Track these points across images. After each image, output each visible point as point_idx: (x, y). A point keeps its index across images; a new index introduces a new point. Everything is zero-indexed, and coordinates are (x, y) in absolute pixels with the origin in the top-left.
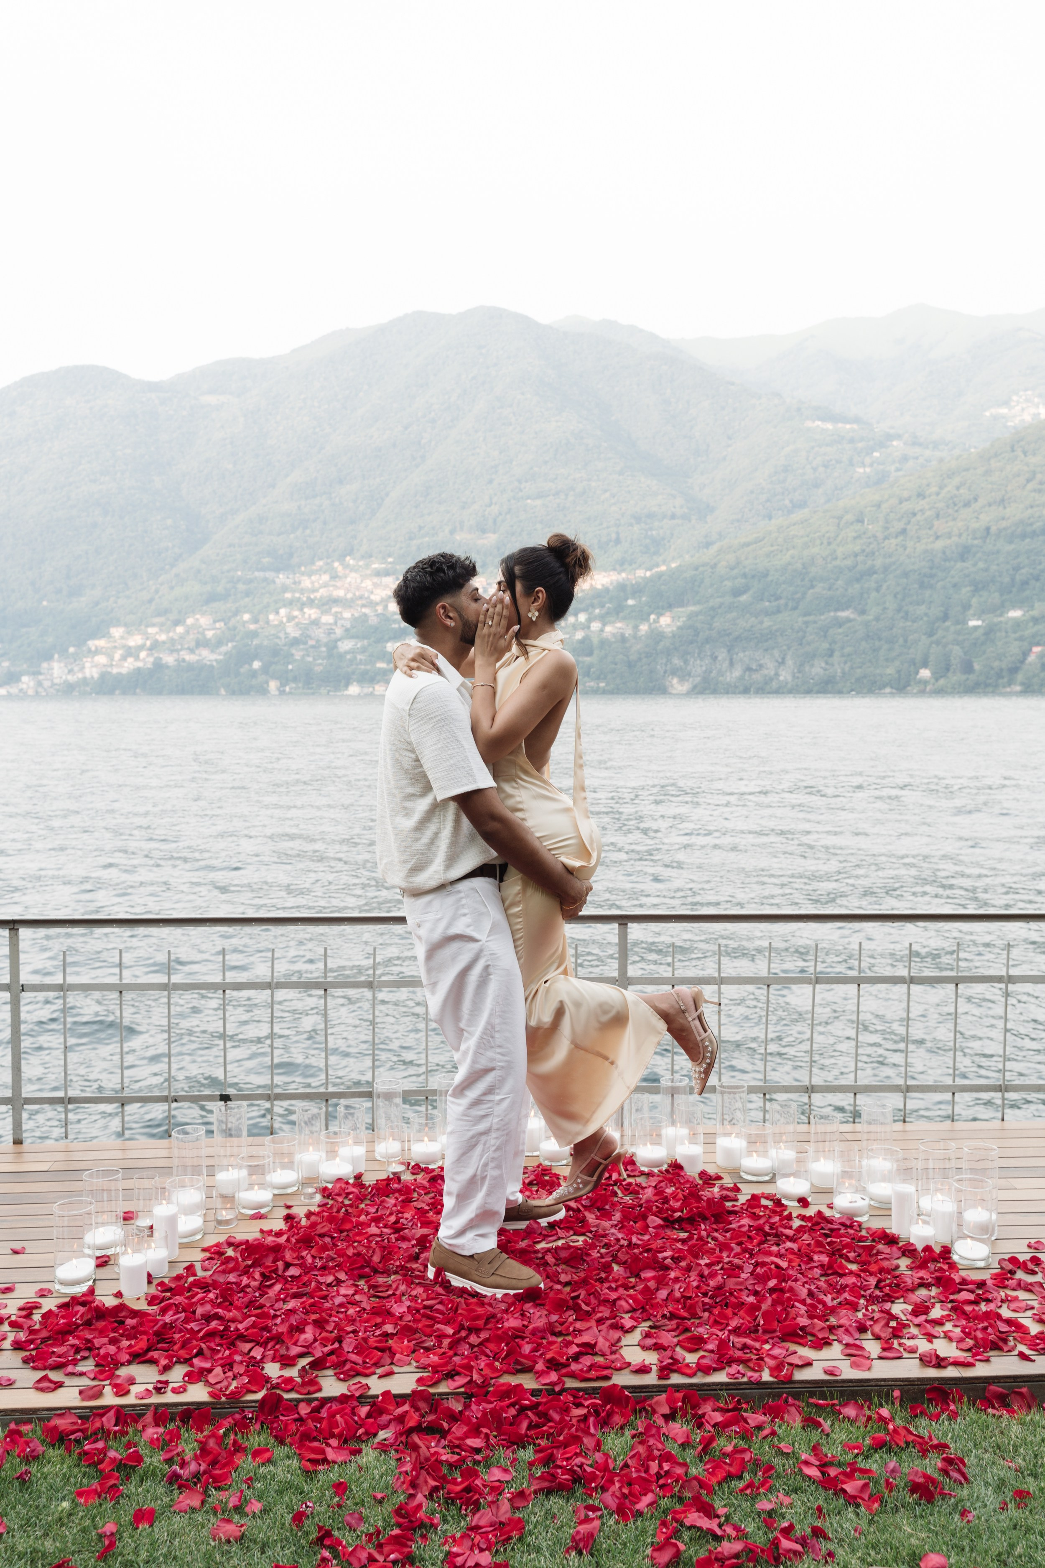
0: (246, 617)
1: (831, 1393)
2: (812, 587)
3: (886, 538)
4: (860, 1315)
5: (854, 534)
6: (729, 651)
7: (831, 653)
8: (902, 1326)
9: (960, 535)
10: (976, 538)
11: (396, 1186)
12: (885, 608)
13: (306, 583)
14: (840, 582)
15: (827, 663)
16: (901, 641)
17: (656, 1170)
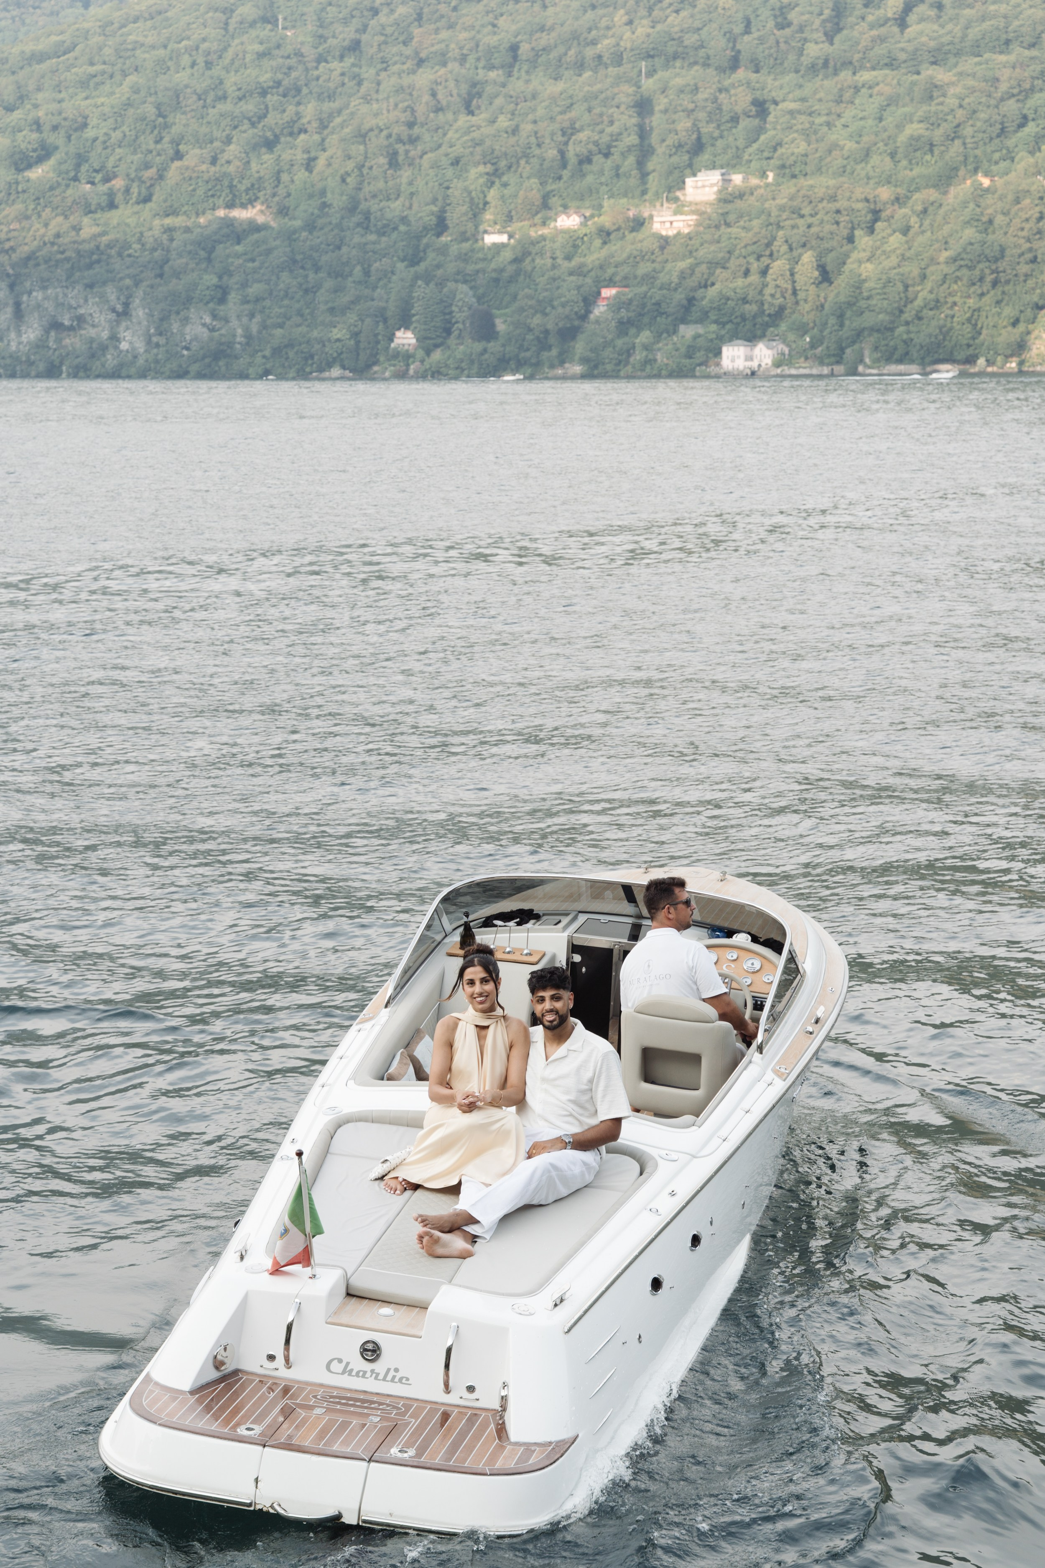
2: (178, 156)
3: (321, 59)
5: (260, 48)
6: (12, 286)
7: (221, 295)
9: (463, 59)
10: (492, 67)
12: (324, 205)
14: (233, 149)
15: (214, 317)
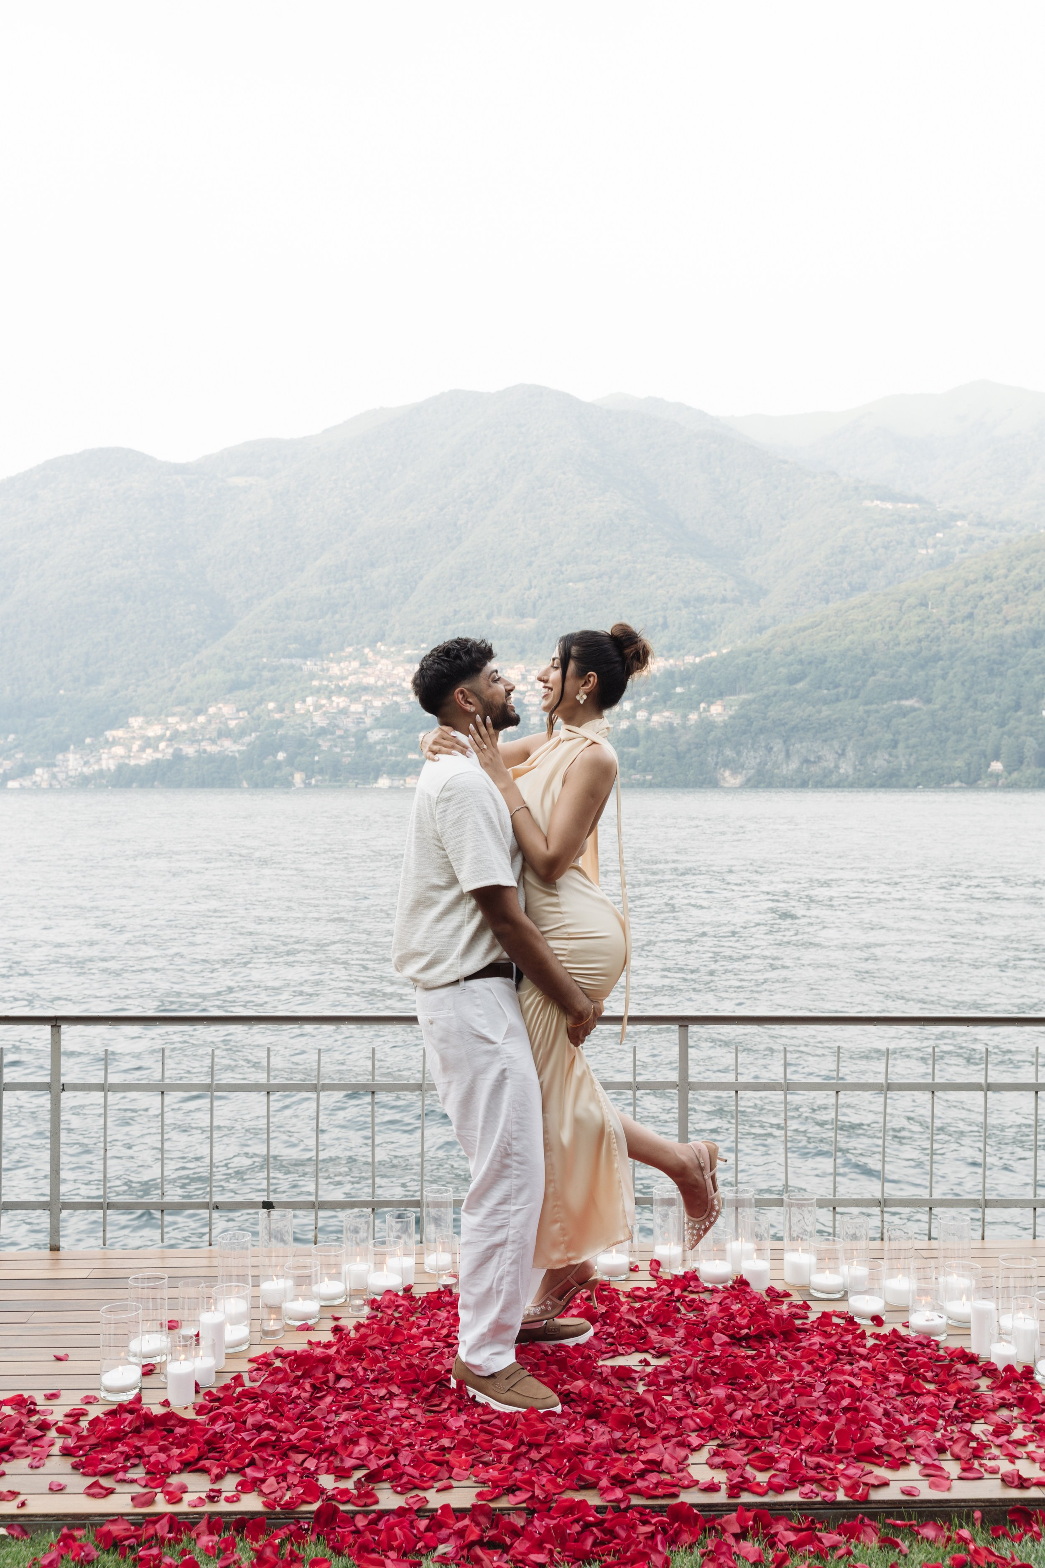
0: (271, 705)
1: (909, 1514)
4: (938, 1435)
8: (983, 1446)
11: (447, 1299)
13: (335, 670)
16: (970, 731)
17: (720, 1287)
